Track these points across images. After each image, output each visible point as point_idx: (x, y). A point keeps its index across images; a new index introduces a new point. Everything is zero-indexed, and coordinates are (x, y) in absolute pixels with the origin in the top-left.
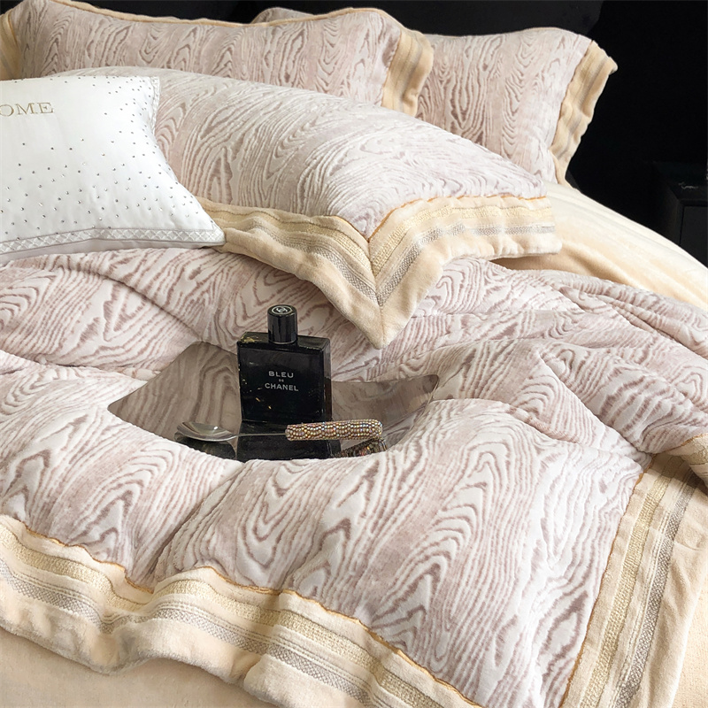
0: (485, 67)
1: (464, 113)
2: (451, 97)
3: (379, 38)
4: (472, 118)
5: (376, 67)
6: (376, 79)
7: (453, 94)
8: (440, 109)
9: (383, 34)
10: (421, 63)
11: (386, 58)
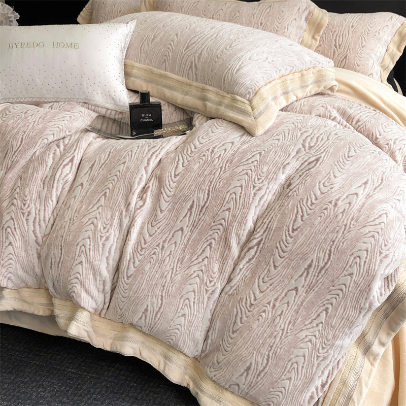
0: (352, 27)
1: (340, 46)
2: (335, 38)
3: (305, 10)
4: (343, 48)
5: (302, 22)
6: (301, 28)
7: (336, 37)
8: (329, 43)
9: (306, 9)
10: (322, 22)
11: (306, 19)
